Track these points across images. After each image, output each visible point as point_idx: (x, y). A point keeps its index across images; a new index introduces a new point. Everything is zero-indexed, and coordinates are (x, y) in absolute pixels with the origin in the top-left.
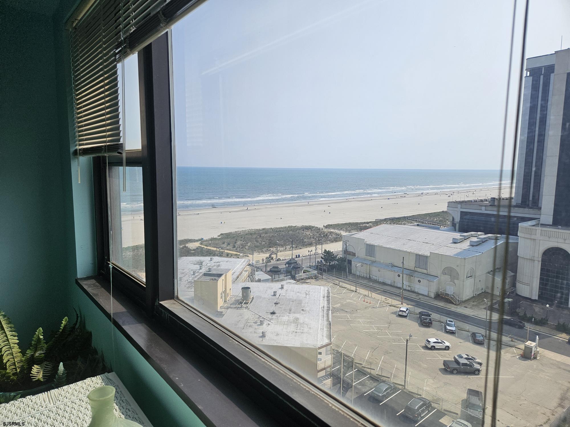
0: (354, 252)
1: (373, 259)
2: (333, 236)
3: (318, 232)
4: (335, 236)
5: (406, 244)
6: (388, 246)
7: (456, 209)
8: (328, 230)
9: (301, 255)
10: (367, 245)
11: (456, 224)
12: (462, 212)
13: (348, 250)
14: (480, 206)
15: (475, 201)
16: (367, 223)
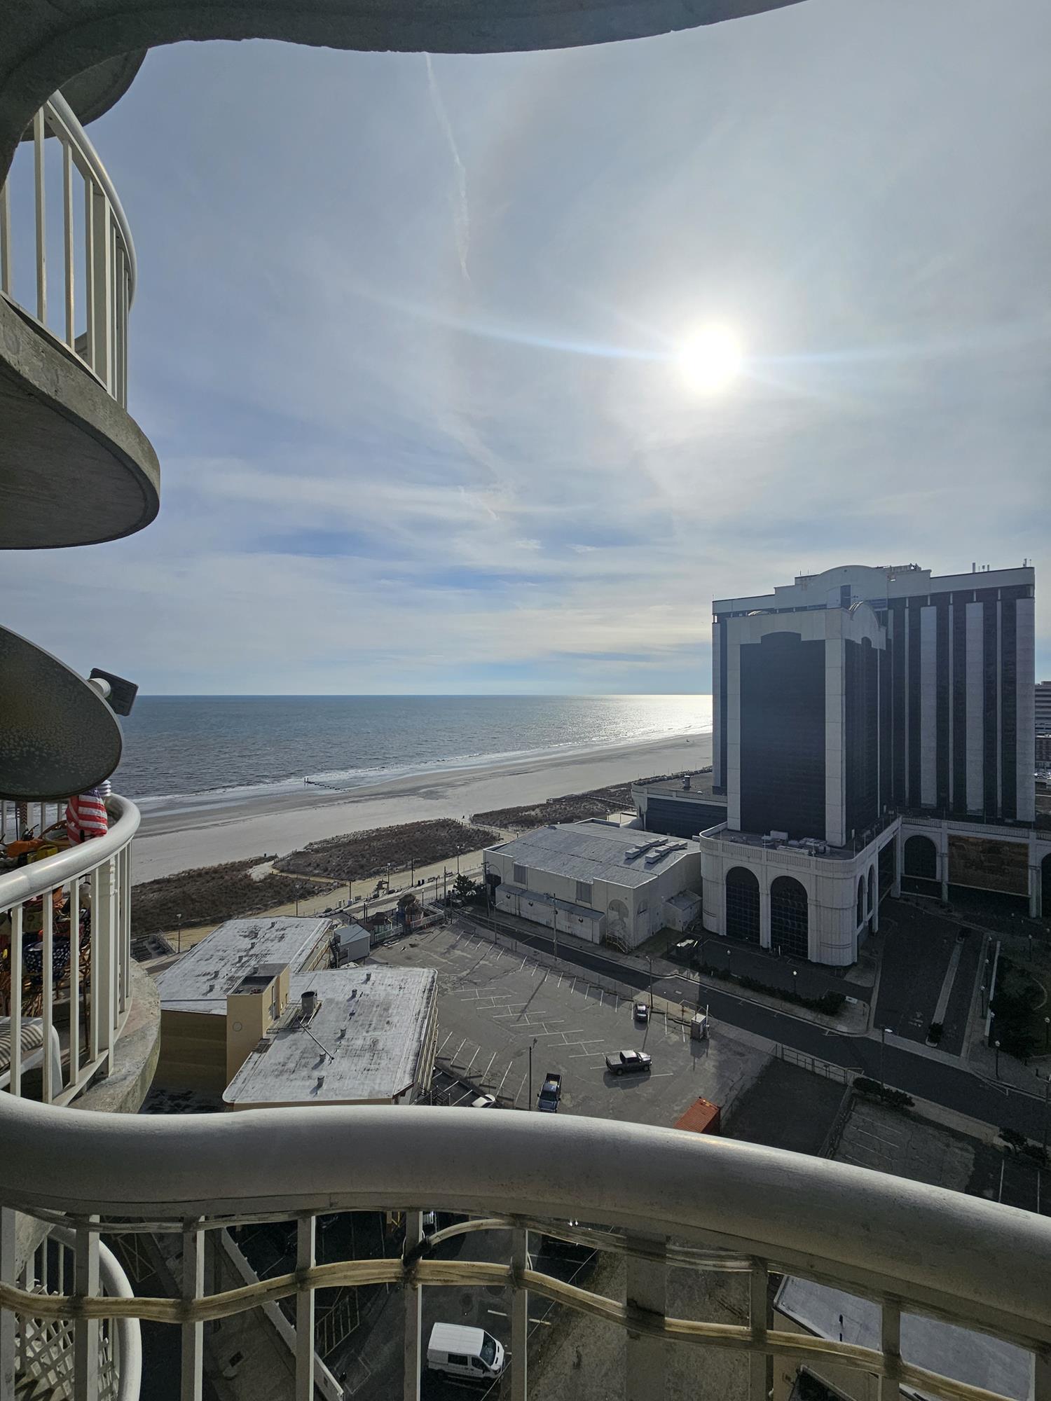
0: (499, 877)
1: (523, 886)
5: (565, 865)
6: (542, 869)
7: (642, 794)
8: (475, 828)
9: (426, 880)
10: (515, 865)
11: (643, 815)
12: (649, 799)
13: (491, 872)
14: (670, 790)
15: (669, 778)
16: (533, 808)
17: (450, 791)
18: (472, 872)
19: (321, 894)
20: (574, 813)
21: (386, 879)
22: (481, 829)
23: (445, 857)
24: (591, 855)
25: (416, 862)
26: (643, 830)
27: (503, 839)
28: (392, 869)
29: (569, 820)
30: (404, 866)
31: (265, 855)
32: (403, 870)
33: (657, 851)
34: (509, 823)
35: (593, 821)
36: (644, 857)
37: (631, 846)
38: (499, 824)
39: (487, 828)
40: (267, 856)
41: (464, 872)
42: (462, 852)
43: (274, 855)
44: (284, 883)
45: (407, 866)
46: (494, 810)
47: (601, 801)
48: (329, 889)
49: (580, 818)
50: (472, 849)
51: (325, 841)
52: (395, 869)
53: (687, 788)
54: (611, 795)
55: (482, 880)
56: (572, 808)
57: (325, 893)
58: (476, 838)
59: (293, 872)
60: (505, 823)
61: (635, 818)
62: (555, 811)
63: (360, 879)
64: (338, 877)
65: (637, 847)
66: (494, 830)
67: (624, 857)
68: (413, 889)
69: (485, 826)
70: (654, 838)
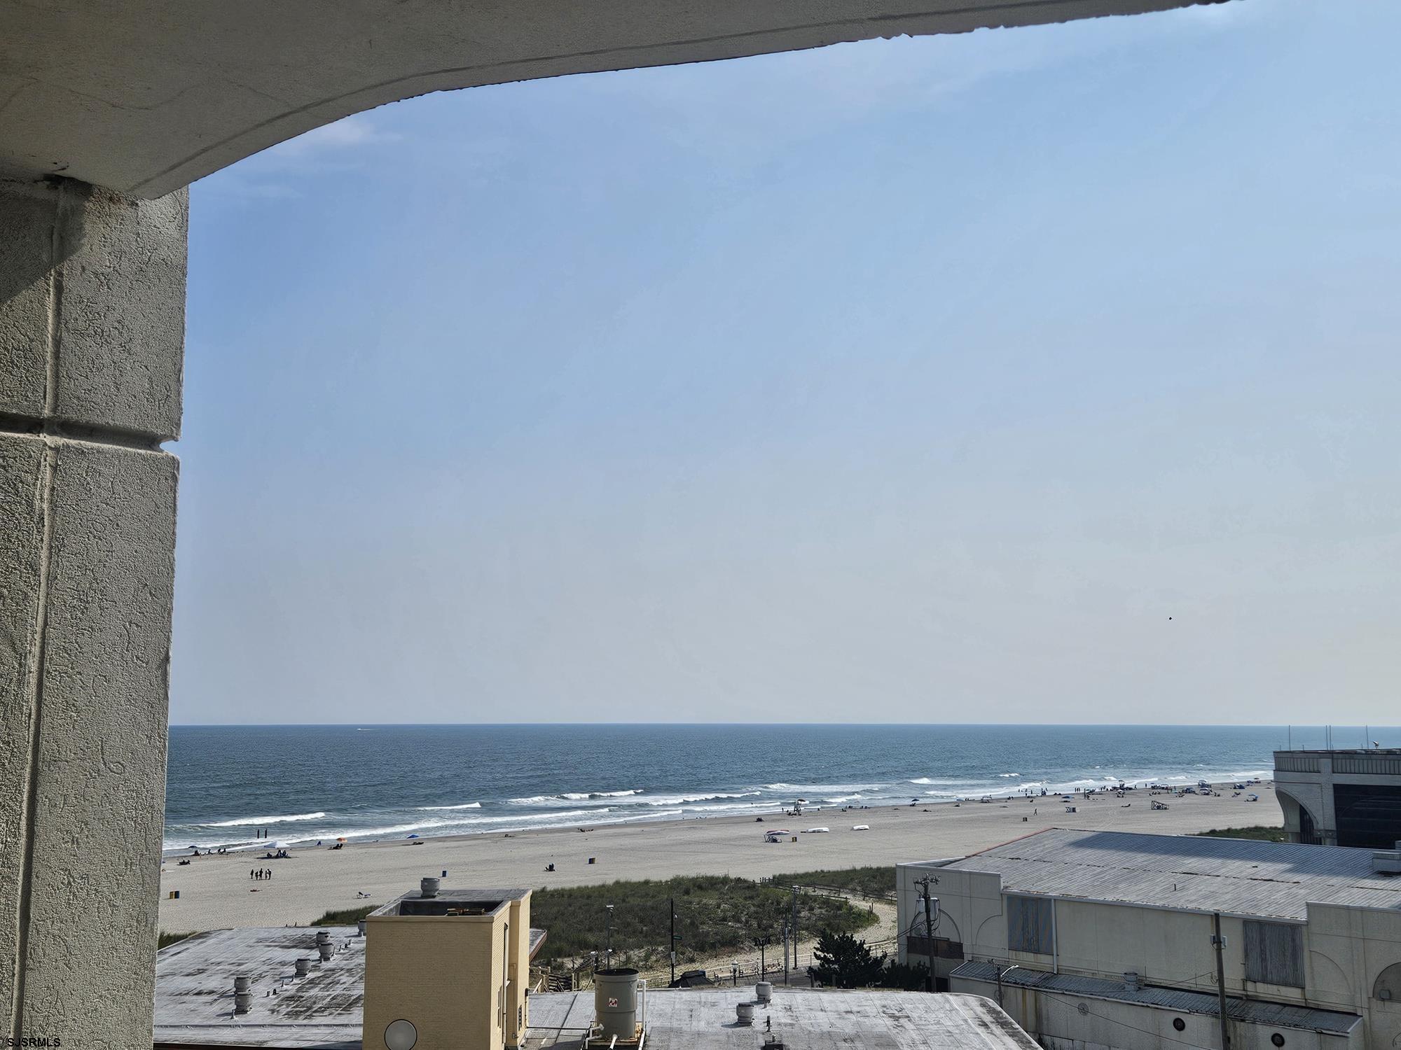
0: (954, 939)
1: (1044, 962)
2: (817, 911)
3: (751, 898)
4: (823, 911)
5: (1183, 889)
6: (1110, 898)
10: (1013, 899)
22: (813, 895)
39: (826, 894)
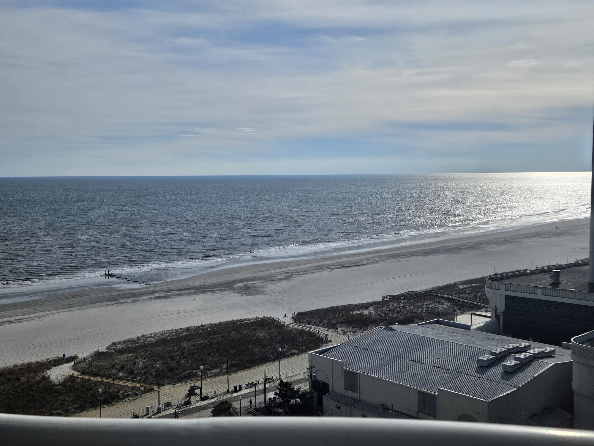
0: (327, 383)
1: (355, 395)
5: (407, 370)
6: (377, 376)
7: (498, 292)
8: (298, 327)
9: (243, 386)
10: (346, 371)
11: (499, 316)
12: (507, 297)
13: (319, 378)
14: (534, 287)
15: (533, 273)
16: (366, 306)
17: (269, 286)
18: (296, 378)
19: (127, 399)
20: (415, 312)
21: (198, 384)
22: (306, 329)
23: (264, 360)
24: (436, 361)
25: (232, 365)
26: (499, 334)
27: (331, 341)
28: (205, 373)
29: (408, 320)
30: (219, 370)
31: (64, 355)
32: (218, 375)
33: (517, 359)
34: (338, 323)
35: (438, 322)
36: (501, 365)
37: (483, 352)
38: (326, 323)
39: (312, 328)
40: (67, 356)
41: (287, 378)
42: (284, 355)
43: (74, 355)
44: (87, 387)
45: (221, 369)
46: (321, 307)
47: (447, 299)
48: (136, 394)
49: (422, 319)
50: (295, 351)
51: (130, 341)
52: (208, 373)
53: (556, 284)
54: (460, 292)
55: (307, 387)
56: (412, 308)
57: (131, 398)
58: (300, 340)
59: (95, 375)
60: (333, 322)
61: (490, 319)
62: (391, 310)
63: (169, 383)
64: (145, 381)
65: (492, 354)
66: (321, 331)
67: (476, 365)
68: (229, 396)
69: (310, 326)
70: (512, 343)
